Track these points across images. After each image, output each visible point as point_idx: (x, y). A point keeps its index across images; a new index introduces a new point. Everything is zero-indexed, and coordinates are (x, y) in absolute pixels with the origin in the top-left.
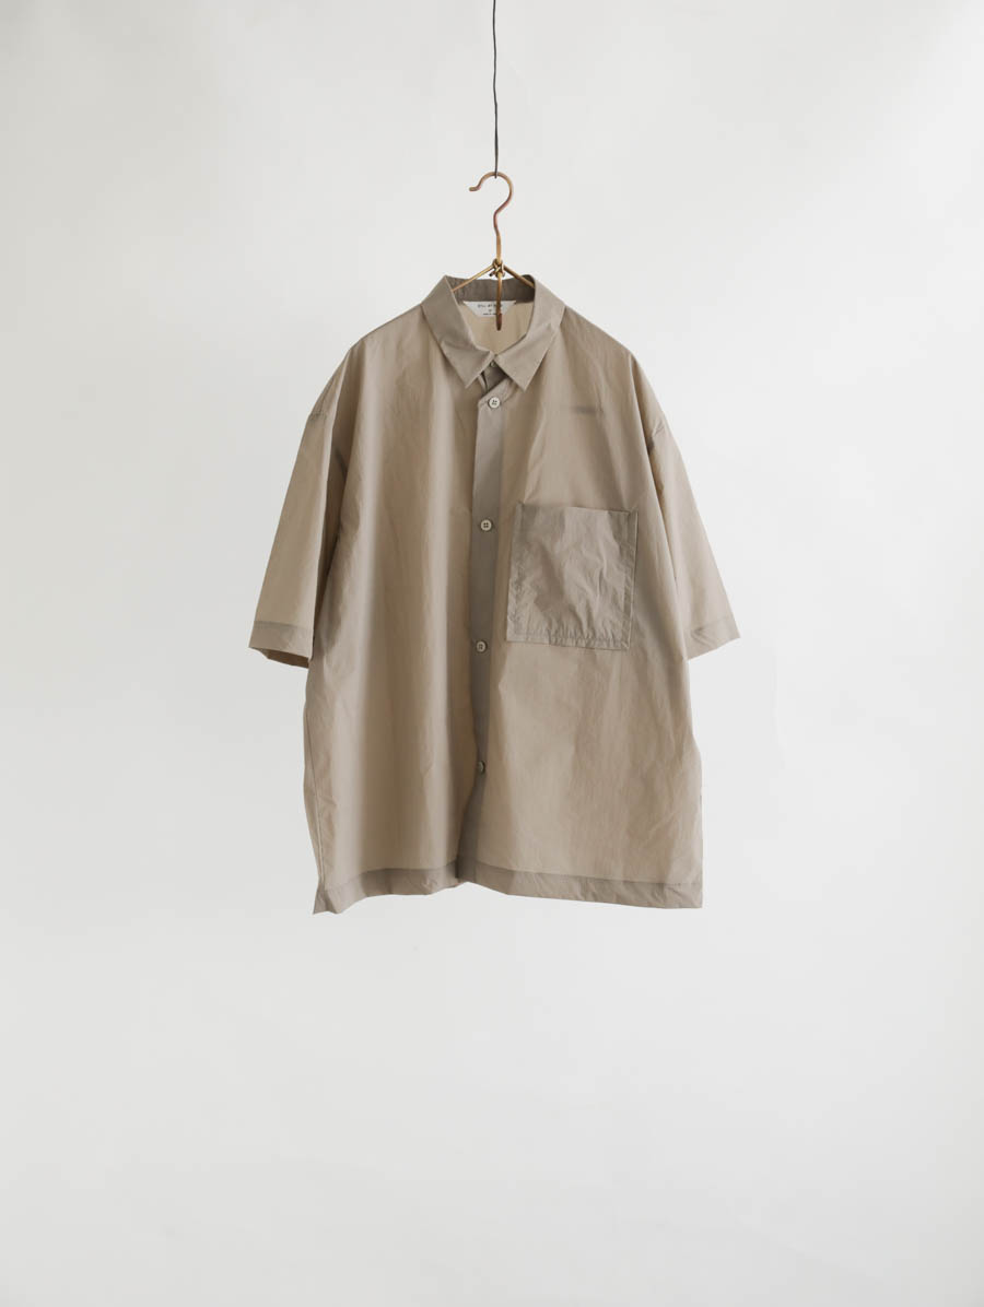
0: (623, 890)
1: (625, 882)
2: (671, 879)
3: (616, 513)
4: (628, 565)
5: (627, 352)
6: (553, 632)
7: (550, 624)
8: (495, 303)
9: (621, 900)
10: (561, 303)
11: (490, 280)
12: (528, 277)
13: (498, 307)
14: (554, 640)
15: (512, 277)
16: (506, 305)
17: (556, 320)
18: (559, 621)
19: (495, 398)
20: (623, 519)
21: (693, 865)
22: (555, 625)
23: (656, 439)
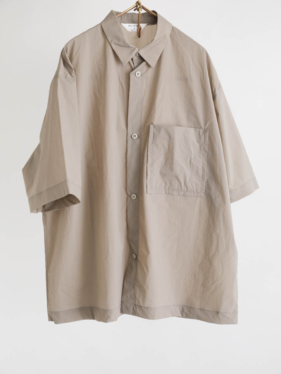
0: (200, 313)
1: (200, 309)
2: (222, 310)
3: (198, 130)
4: (203, 155)
5: (204, 49)
6: (167, 188)
7: (166, 184)
8: (137, 24)
9: (198, 318)
10: (171, 24)
11: (134, 13)
12: (154, 11)
13: (138, 26)
14: (167, 193)
15: (145, 12)
16: (143, 26)
17: (168, 32)
18: (171, 184)
19: (138, 72)
20: (201, 132)
21: (233, 302)
22: (168, 184)
23: (217, 92)
